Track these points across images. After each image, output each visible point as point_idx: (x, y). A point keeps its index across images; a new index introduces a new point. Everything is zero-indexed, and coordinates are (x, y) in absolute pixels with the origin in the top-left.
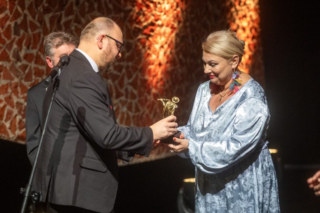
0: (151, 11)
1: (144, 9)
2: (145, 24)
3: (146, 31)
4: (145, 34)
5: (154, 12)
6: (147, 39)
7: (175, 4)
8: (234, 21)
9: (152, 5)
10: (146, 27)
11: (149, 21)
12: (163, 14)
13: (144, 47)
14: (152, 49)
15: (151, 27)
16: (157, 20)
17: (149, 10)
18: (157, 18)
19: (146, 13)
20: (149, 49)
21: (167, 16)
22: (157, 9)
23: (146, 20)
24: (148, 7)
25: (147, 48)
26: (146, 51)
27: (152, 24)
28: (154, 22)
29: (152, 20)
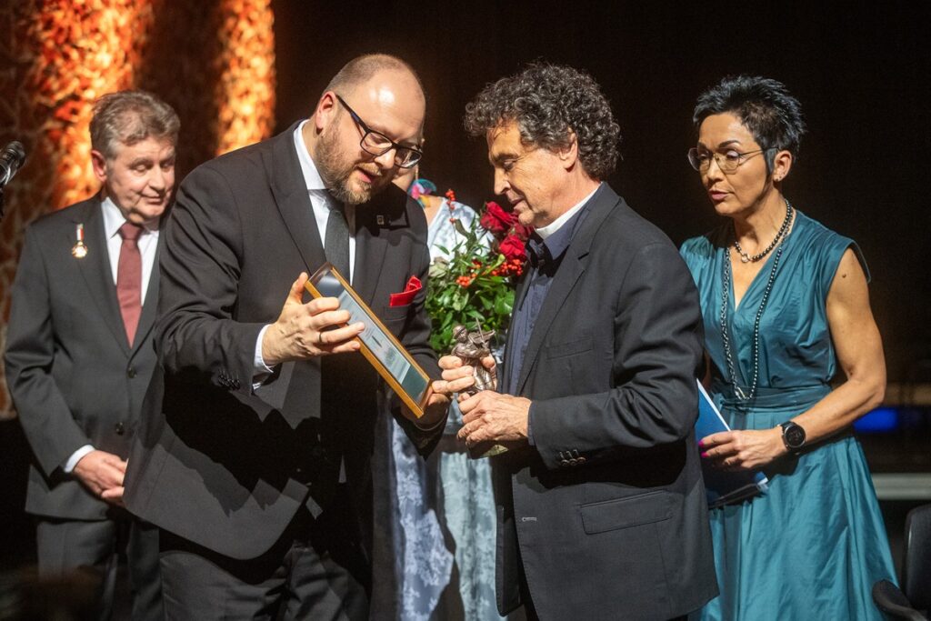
0: (73, 68)
1: (59, 61)
2: (60, 96)
3: (62, 112)
4: (60, 119)
5: (79, 70)
6: (64, 129)
7: (122, 55)
8: (227, 100)
9: (75, 55)
10: (61, 103)
11: (70, 90)
12: (96, 74)
13: (57, 148)
14: (74, 153)
15: (72, 105)
16: (85, 88)
17: (70, 65)
18: (86, 84)
19: (63, 71)
20: (68, 152)
21: (107, 81)
22: (87, 64)
23: (63, 87)
24: (66, 57)
25: (63, 150)
26: (60, 159)
27: (75, 97)
28: (79, 92)
29: (75, 90)
